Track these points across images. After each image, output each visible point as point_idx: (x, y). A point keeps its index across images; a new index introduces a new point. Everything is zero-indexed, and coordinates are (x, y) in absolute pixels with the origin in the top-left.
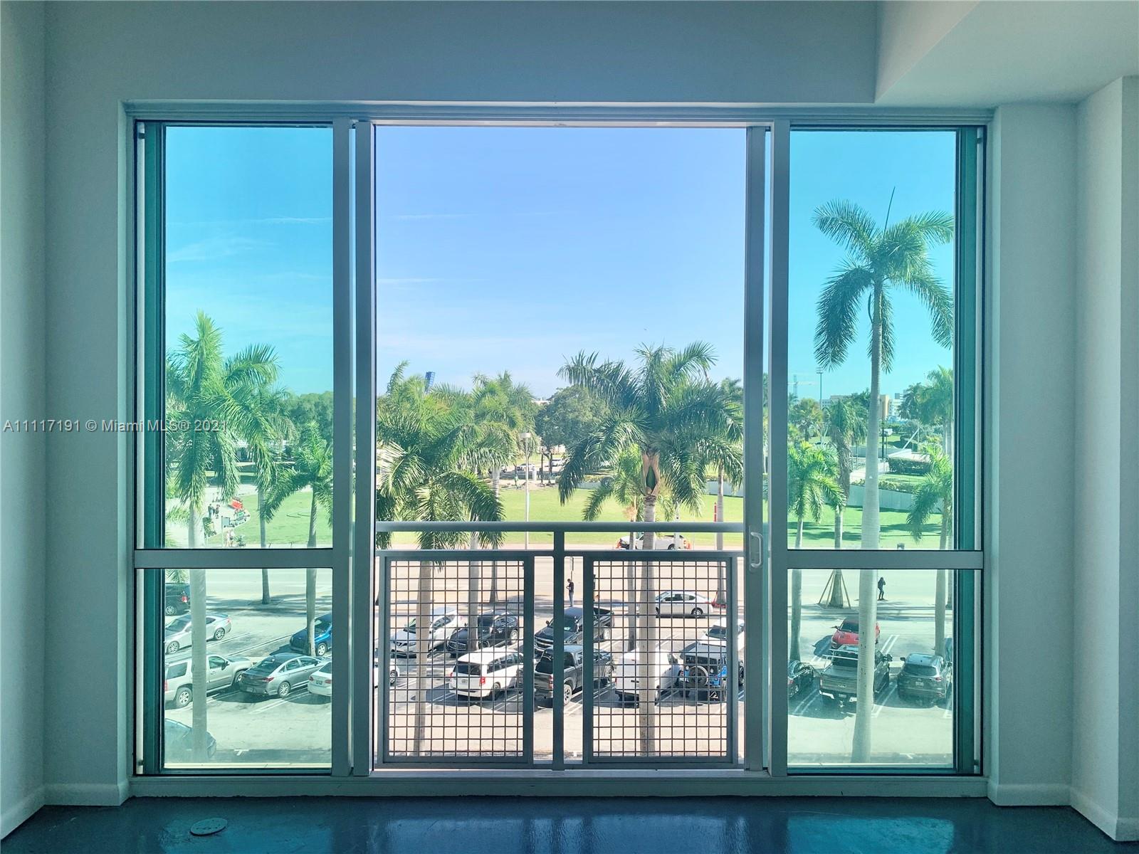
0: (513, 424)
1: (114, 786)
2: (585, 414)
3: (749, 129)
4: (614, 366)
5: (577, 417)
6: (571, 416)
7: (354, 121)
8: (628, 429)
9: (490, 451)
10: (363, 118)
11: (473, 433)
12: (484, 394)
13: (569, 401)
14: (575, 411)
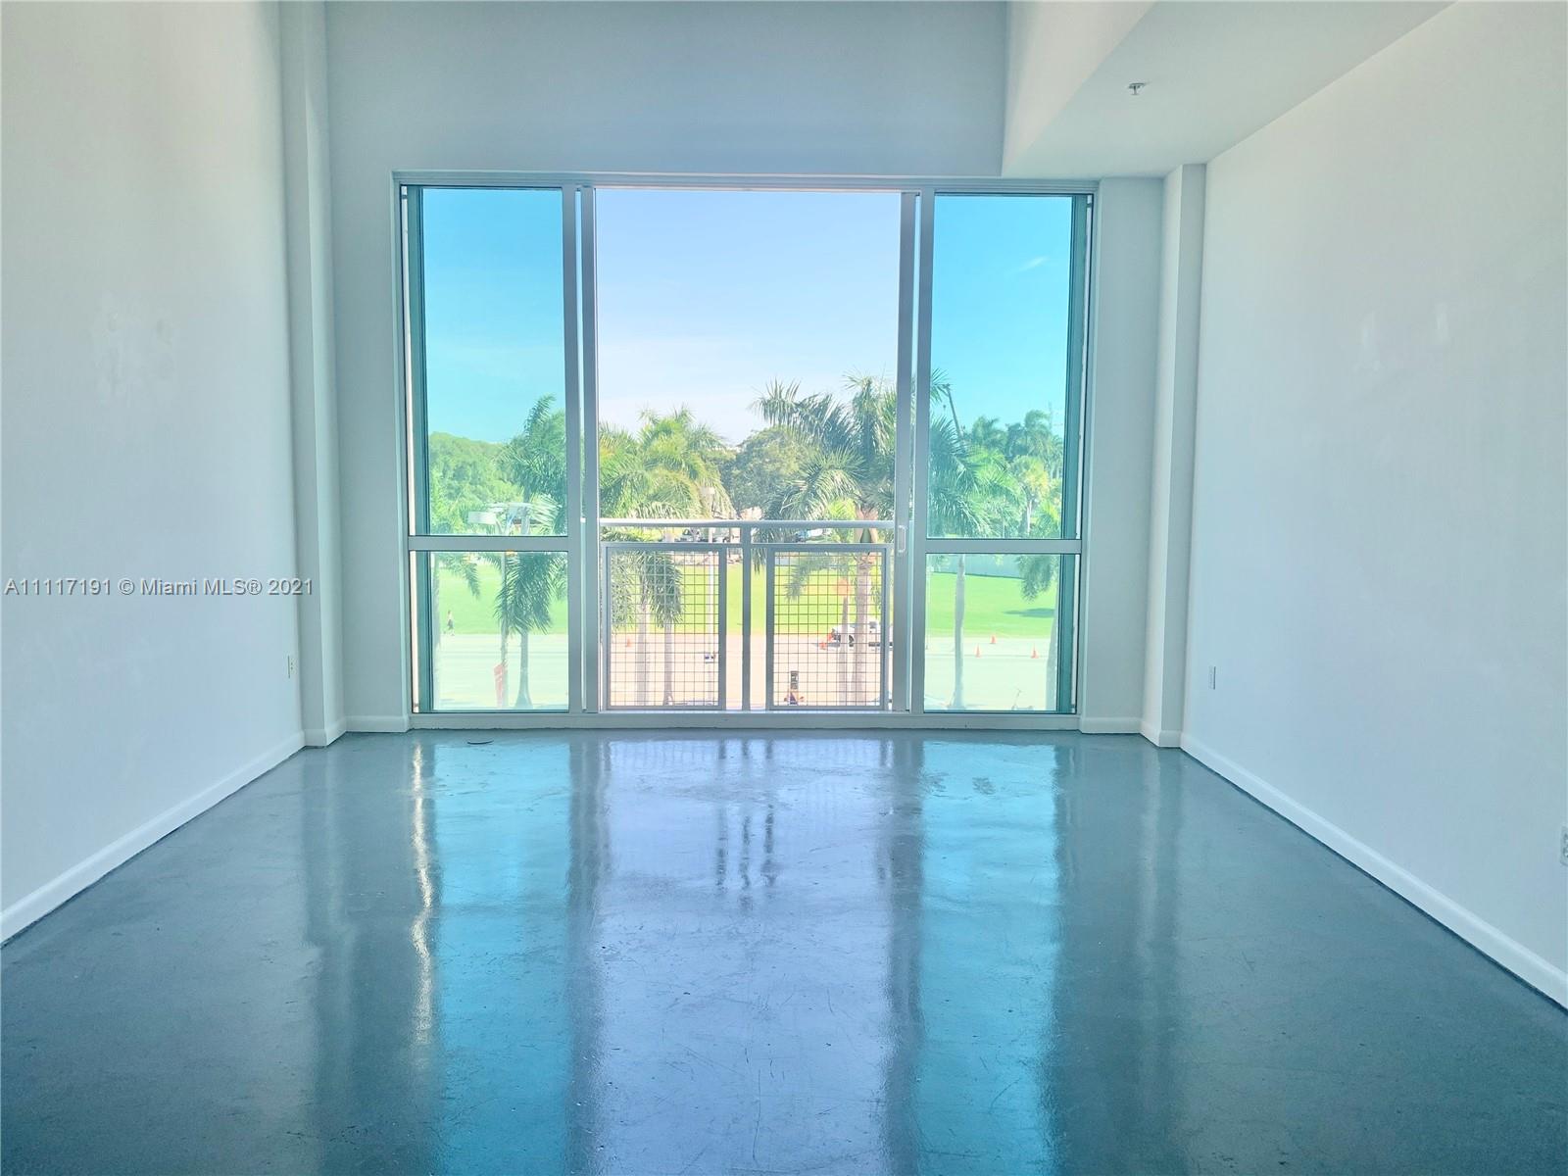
0: (694, 474)
1: (398, 718)
2: (789, 466)
3: (903, 193)
4: (819, 399)
5: (778, 469)
6: (769, 468)
7: (579, 186)
8: (836, 478)
9: (664, 506)
10: (587, 185)
11: (644, 482)
12: (656, 434)
13: (767, 447)
14: (775, 461)
